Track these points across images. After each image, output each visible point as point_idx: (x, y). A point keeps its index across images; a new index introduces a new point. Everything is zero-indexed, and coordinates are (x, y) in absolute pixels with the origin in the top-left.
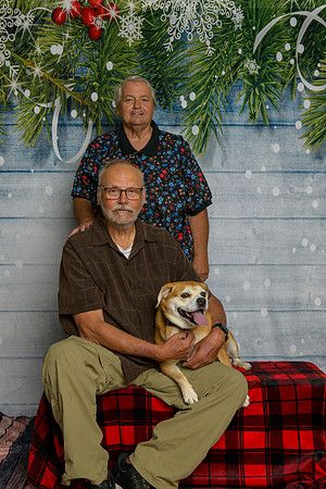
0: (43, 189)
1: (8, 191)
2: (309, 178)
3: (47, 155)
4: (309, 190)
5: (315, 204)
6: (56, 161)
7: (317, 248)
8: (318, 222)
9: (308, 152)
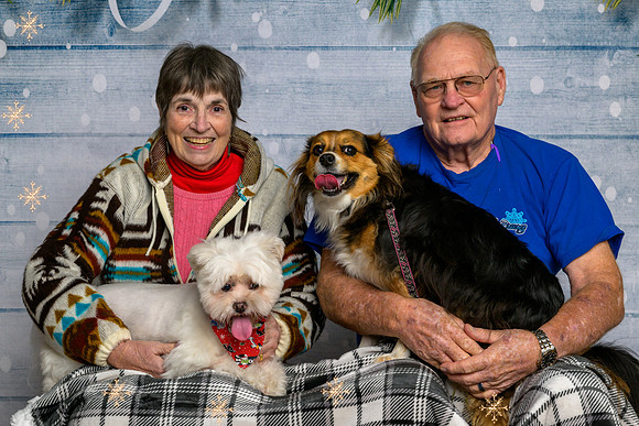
0: (88, 81)
1: (23, 85)
2: (604, 60)
3: (97, 16)
4: (604, 83)
5: (615, 109)
6: (114, 26)
7: (620, 194)
8: (621, 145)
9: (601, 8)
